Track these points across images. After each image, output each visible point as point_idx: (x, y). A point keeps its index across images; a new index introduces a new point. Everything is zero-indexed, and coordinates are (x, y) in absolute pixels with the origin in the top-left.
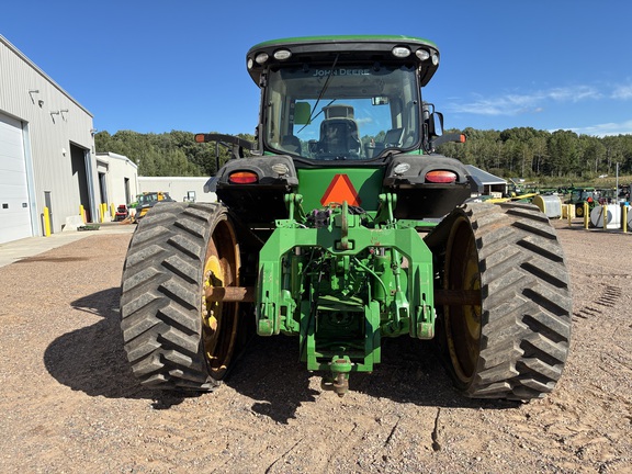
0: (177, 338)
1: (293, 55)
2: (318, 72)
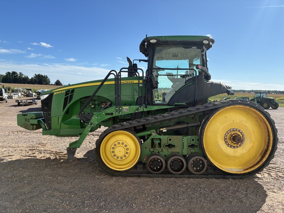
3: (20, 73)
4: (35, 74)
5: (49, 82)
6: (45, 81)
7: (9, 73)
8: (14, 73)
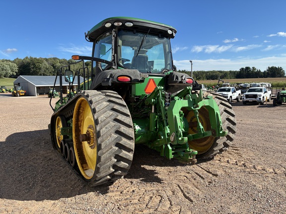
0: (126, 155)
1: (134, 25)
2: (139, 34)
3: (253, 68)
4: (269, 67)
5: (284, 74)
6: (278, 73)
7: (243, 69)
8: (247, 68)
